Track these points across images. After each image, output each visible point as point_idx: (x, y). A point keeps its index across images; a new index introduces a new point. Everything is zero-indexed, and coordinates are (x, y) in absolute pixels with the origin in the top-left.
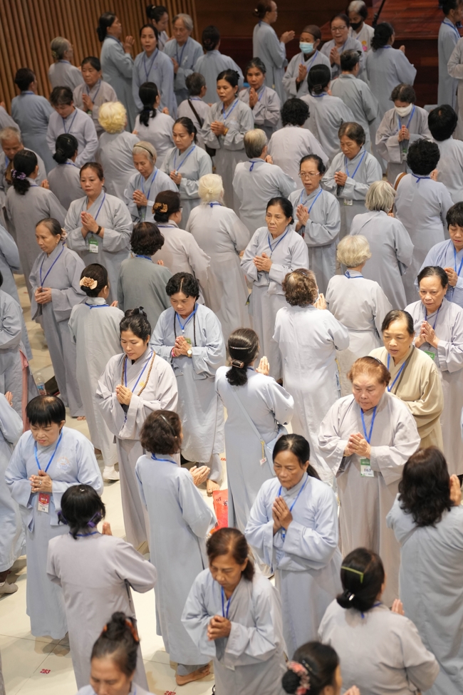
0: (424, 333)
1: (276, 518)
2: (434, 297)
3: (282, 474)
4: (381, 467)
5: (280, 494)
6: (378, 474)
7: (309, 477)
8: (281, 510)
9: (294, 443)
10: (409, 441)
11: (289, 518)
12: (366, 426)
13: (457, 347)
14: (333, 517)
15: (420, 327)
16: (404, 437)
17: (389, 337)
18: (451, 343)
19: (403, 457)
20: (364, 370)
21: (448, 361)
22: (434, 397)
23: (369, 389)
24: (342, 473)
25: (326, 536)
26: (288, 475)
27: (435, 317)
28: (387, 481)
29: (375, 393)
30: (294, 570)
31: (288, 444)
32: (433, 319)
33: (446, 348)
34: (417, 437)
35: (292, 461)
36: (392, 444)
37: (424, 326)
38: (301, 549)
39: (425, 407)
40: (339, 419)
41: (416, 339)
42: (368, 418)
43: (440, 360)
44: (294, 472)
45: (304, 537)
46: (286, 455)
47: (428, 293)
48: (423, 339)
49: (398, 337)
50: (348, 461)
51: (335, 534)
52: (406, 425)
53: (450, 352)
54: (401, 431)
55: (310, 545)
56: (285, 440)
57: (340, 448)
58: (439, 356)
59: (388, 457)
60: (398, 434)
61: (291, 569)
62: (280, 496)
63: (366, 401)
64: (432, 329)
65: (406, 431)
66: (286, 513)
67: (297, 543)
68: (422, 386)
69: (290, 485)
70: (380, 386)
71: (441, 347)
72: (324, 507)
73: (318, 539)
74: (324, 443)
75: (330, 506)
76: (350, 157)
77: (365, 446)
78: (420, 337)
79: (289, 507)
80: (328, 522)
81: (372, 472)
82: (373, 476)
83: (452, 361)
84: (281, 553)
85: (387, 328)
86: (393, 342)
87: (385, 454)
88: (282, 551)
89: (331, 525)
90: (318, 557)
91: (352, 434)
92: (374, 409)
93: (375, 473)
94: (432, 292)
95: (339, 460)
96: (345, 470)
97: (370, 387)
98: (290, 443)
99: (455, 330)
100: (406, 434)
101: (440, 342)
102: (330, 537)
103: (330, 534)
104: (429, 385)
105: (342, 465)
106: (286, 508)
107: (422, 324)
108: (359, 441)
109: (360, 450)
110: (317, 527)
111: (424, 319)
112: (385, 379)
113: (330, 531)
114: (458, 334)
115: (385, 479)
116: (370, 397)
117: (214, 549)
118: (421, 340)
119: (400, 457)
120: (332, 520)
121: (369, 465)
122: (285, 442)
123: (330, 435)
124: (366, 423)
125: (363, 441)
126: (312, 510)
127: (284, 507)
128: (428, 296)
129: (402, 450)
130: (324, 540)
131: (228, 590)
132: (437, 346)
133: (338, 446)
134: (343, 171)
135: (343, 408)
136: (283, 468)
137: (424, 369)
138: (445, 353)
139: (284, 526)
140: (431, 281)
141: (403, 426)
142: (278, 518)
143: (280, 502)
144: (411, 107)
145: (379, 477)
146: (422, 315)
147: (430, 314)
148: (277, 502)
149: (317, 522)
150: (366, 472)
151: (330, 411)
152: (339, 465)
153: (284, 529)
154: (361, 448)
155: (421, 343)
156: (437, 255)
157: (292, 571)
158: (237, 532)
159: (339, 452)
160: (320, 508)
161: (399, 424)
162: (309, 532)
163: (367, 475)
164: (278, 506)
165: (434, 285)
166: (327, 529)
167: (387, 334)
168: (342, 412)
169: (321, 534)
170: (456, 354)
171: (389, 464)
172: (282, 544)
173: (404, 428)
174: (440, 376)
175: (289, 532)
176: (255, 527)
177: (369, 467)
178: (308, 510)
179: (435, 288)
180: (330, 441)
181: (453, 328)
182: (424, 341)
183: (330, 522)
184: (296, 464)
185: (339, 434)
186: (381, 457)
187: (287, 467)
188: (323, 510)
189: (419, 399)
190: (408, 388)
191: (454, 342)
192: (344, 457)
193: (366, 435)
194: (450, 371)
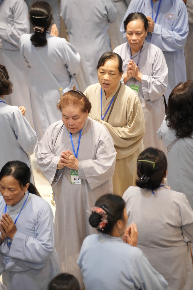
0: (130, 69)
1: (3, 231)
2: (139, 38)
3: (5, 194)
4: (87, 176)
5: (6, 211)
6: (84, 181)
7: (30, 194)
8: (7, 225)
9: (16, 169)
10: (108, 155)
11: (14, 229)
12: (74, 145)
13: (156, 80)
14: (50, 227)
15: (126, 65)
16: (104, 152)
17: (103, 73)
18: (152, 77)
19: (104, 167)
20: (70, 103)
21: (150, 92)
22: (138, 123)
23: (75, 118)
24: (57, 182)
25: (45, 242)
26: (10, 195)
27: (138, 56)
28: (92, 187)
29: (79, 120)
30: (19, 271)
31: (11, 170)
32: (137, 58)
33: (149, 81)
34: (114, 151)
35: (13, 184)
36: (95, 158)
37: (130, 64)
38: (25, 255)
39: (130, 132)
40: (53, 140)
41: (125, 75)
42: (75, 139)
43: (143, 91)
44: (16, 192)
45: (27, 244)
46: (9, 179)
47: (134, 34)
48: (130, 75)
49: (110, 73)
50: (60, 172)
51: (52, 240)
52: (105, 142)
53: (151, 84)
54: (101, 147)
55: (31, 250)
56: (10, 166)
57: (54, 163)
58: (143, 88)
59: (92, 168)
60: (99, 150)
61: (16, 270)
62: (6, 213)
63: (73, 127)
64: (136, 66)
65: (105, 147)
66: (11, 226)
67: (21, 250)
68: (128, 115)
70: (84, 115)
71: (144, 81)
72: (43, 219)
74: (42, 159)
75: (47, 218)
77: (73, 160)
78: (128, 74)
79: (14, 221)
80: (46, 230)
81: (80, 180)
82: (81, 183)
83: (153, 92)
84: (7, 258)
85: (103, 65)
86: (106, 77)
87: (89, 166)
88: (8, 256)
89: (48, 233)
90: (38, 259)
91: (63, 152)
92: (80, 132)
93: (82, 180)
94: (137, 34)
95: (54, 172)
96: (58, 180)
97: (75, 116)
98: (13, 169)
99: (154, 66)
100: (106, 149)
101: (143, 77)
102: (48, 243)
103: (48, 241)
104: (134, 114)
105: (57, 176)
106: (11, 222)
107: (128, 63)
108: (69, 157)
109: (70, 164)
110: (37, 235)
111: (130, 58)
112: (87, 108)
113: (48, 238)
114: (157, 69)
115: (90, 185)
116: (76, 123)
118: (128, 76)
119: (101, 168)
120: (50, 229)
121: (77, 175)
122: (9, 168)
123: (46, 152)
124: (74, 142)
125: (72, 157)
126: (33, 221)
127: (9, 222)
128: (134, 37)
129: (102, 162)
130: (43, 246)
132: (140, 80)
133: (53, 161)
135: (56, 130)
136: (6, 190)
137: (129, 101)
138: (147, 85)
139: (10, 237)
140: (136, 24)
141: (103, 143)
142: (5, 231)
143: (6, 218)
145: (86, 184)
146: (129, 56)
147: (134, 54)
148: (4, 218)
149: (37, 232)
151: (46, 134)
152: (54, 177)
153: (10, 239)
154: (70, 162)
155: (128, 79)
156: (137, 5)
157: (17, 272)
159: (54, 166)
160: (39, 220)
161: (100, 142)
162: (31, 241)
163: (76, 183)
164: (5, 222)
165: (139, 27)
167: (103, 70)
168: (55, 134)
169: (41, 241)
170: (156, 86)
171: (92, 174)
172: (9, 251)
173: (104, 145)
174: (143, 105)
175: (14, 242)
177: (77, 177)
178: (29, 222)
179: (140, 30)
180: (46, 157)
181: (153, 65)
182: (131, 76)
183: (48, 231)
184: (17, 186)
185: (53, 152)
186: (87, 168)
187: (9, 189)
188: (42, 221)
189: (126, 125)
191: (154, 76)
192: (57, 170)
193: (74, 152)
194: (152, 100)
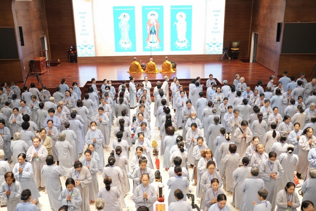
4: (41, 158)
11: (22, 171)
22: (50, 144)
27: (51, 129)
29: (38, 143)
34: (47, 151)
38: (26, 176)
39: (49, 147)
44: (22, 160)
45: (26, 174)
46: (21, 157)
50: (34, 158)
59: (42, 156)
60: (43, 151)
62: (20, 167)
64: (50, 132)
65: (45, 151)
67: (24, 175)
68: (48, 143)
69: (22, 164)
73: (29, 174)
75: (31, 167)
76: (34, 102)
89: (31, 170)
92: (38, 147)
95: (32, 158)
96: (33, 160)
98: (22, 155)
104: (50, 142)
106: (21, 169)
109: (36, 155)
111: (48, 130)
112: (40, 140)
117: (6, 177)
118: (48, 134)
121: (38, 158)
122: (20, 155)
123: (29, 154)
126: (27, 168)
128: (49, 125)
131: (9, 185)
132: (51, 135)
133: (31, 156)
134: (33, 104)
135: (31, 148)
137: (48, 139)
138: (53, 136)
142: (20, 171)
144: (46, 90)
145: (40, 160)
149: (28, 170)
150: (37, 160)
158: (12, 172)
160: (29, 168)
161: (44, 149)
166: (31, 172)
172: (21, 176)
174: (52, 140)
175: (22, 173)
176: (16, 174)
186: (40, 156)
189: (48, 145)
190: (45, 143)
191: (55, 134)
